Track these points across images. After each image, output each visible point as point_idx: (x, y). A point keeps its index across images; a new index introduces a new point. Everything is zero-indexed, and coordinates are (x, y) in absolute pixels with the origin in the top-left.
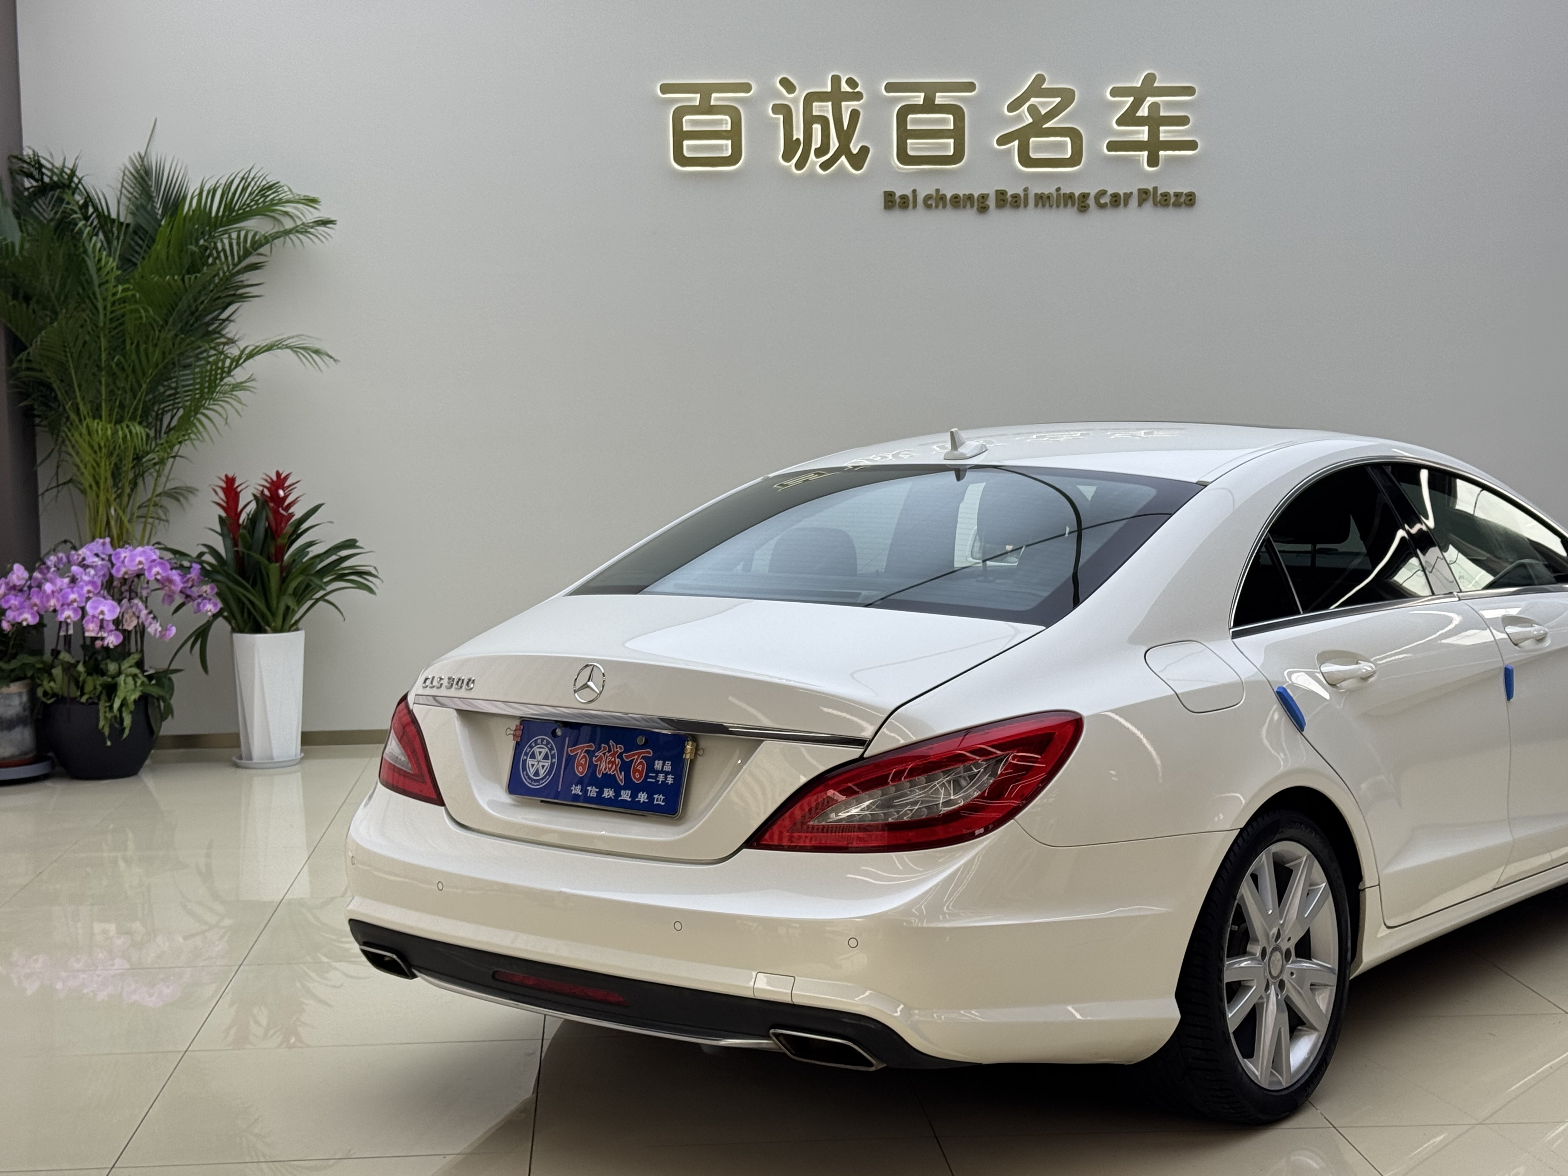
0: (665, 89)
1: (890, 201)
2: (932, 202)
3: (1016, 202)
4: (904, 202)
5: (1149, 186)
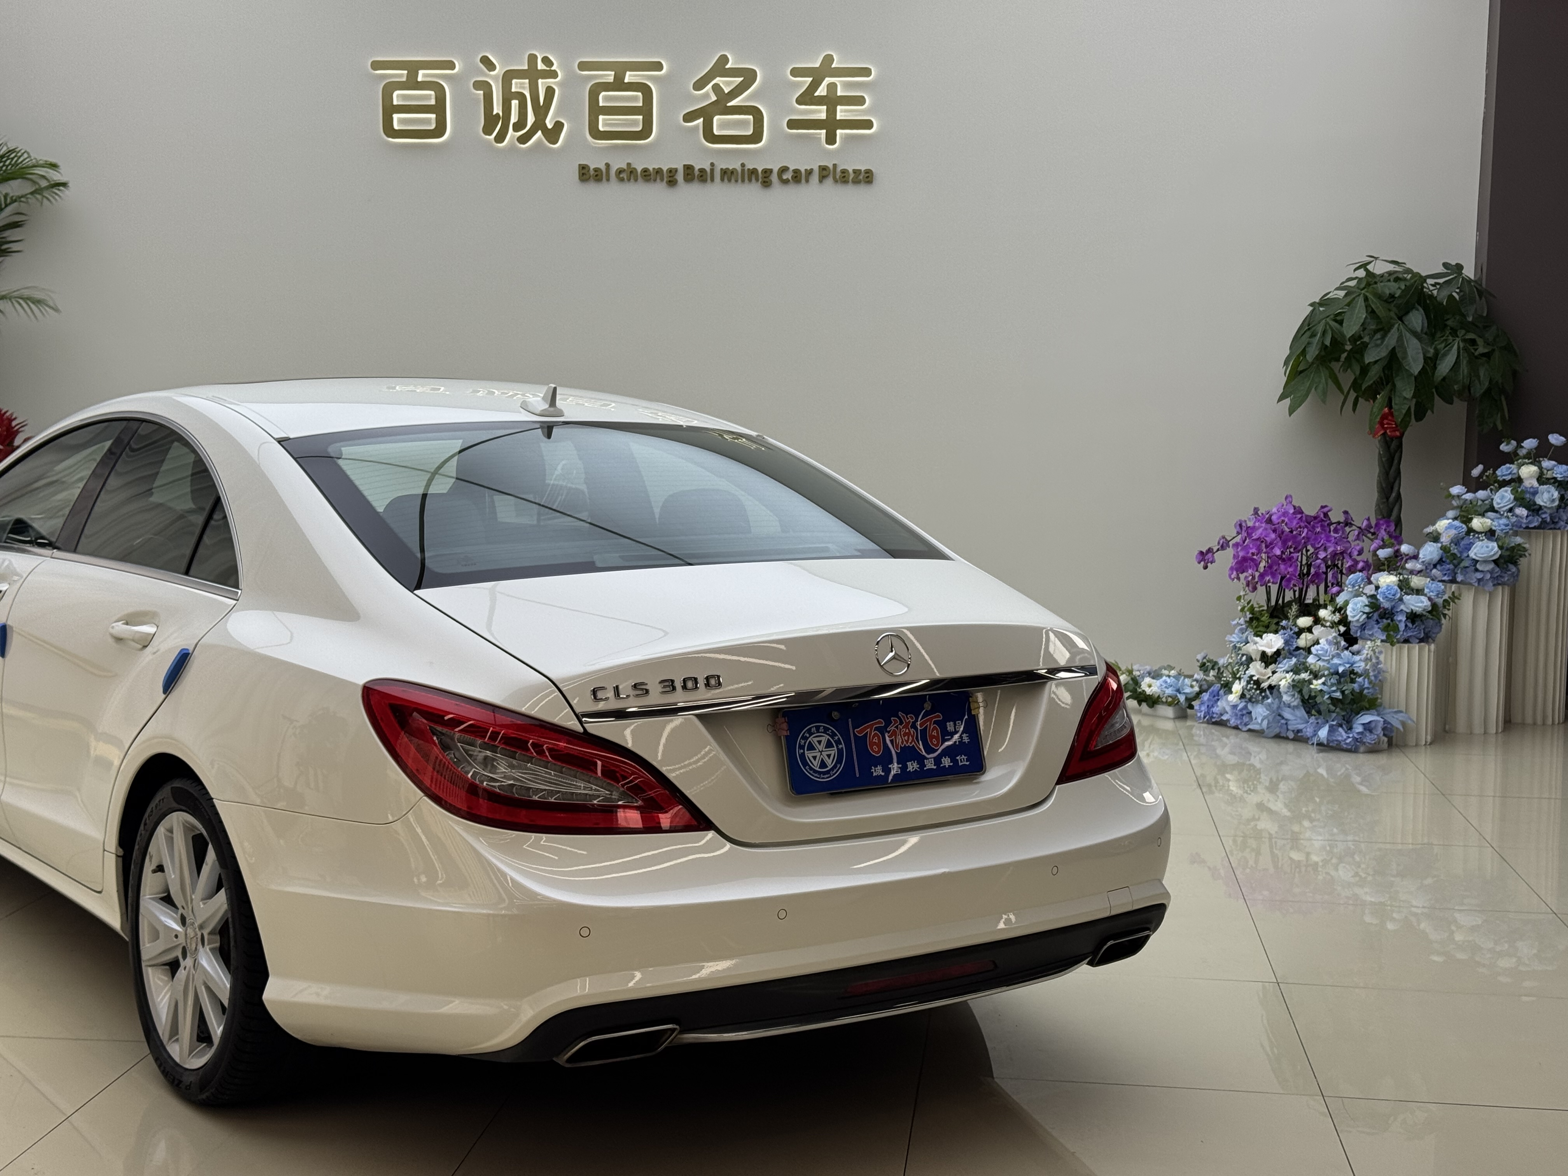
0: (376, 65)
1: (584, 173)
2: (624, 175)
3: (703, 176)
4: (598, 175)
5: (829, 164)
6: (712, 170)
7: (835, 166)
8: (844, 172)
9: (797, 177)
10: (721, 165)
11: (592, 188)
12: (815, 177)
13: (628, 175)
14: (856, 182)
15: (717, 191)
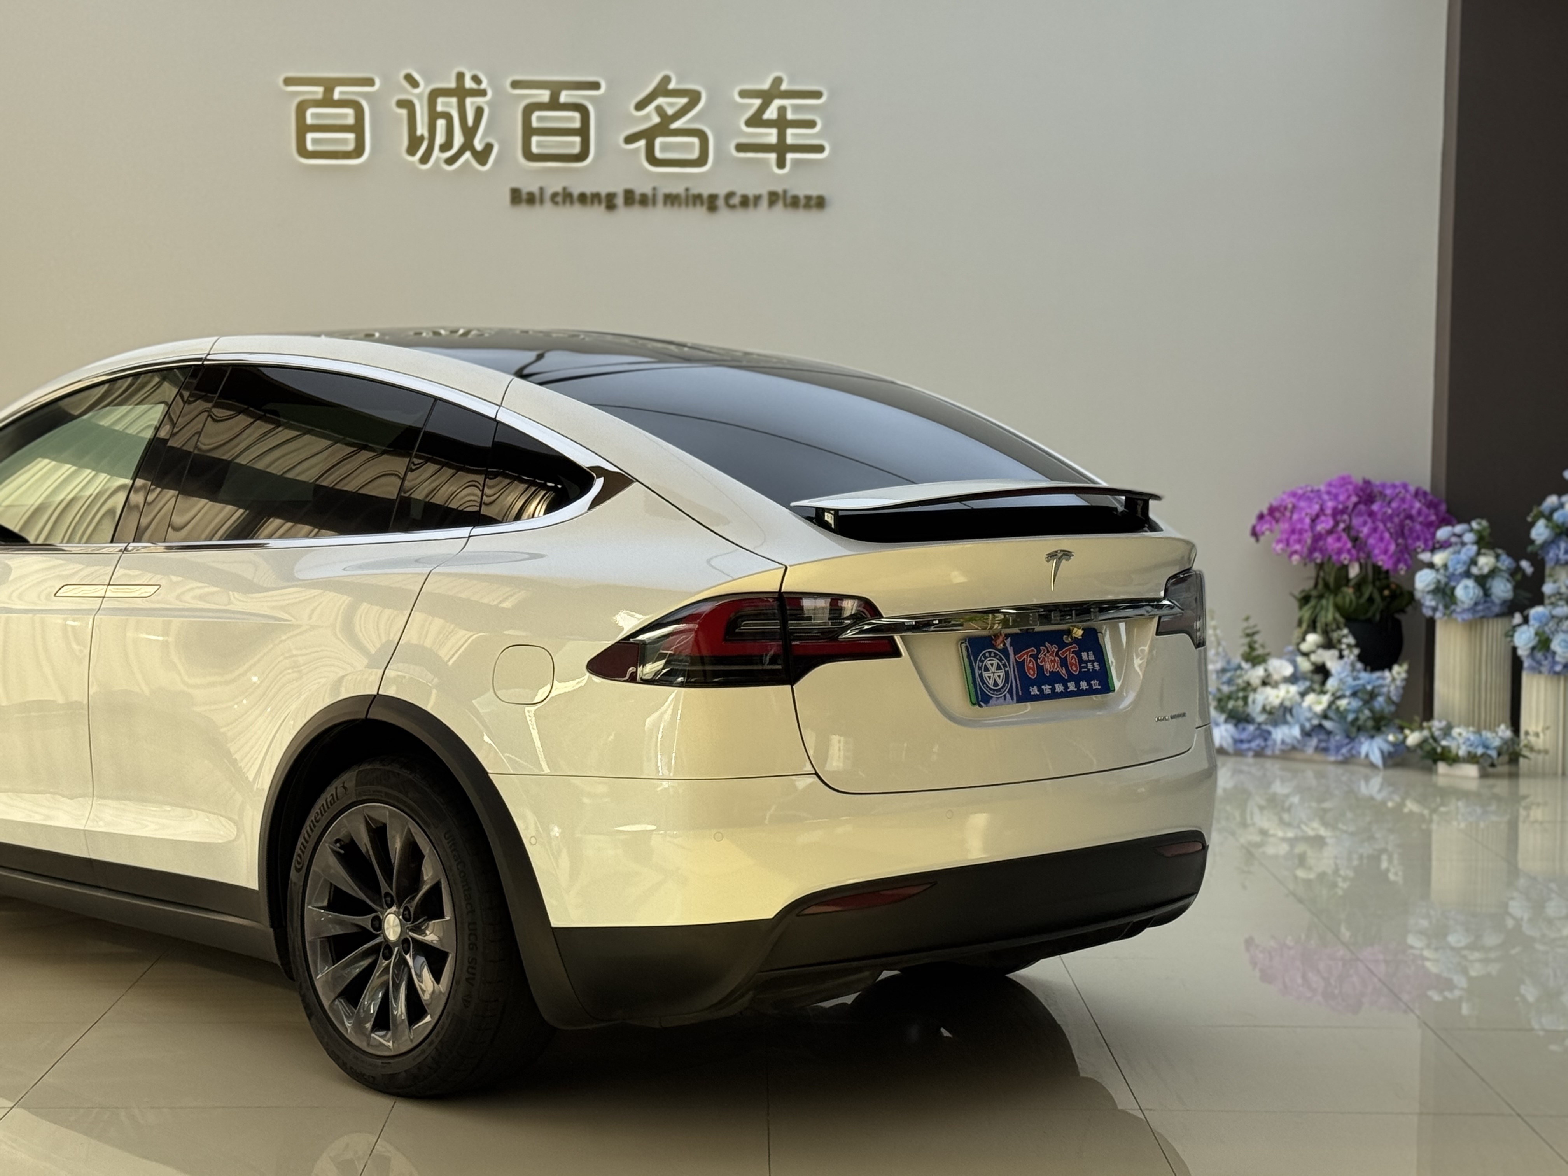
0: (288, 81)
1: (516, 196)
2: (559, 199)
3: (644, 201)
4: (531, 199)
5: (779, 189)
6: (654, 196)
7: (785, 192)
8: (796, 198)
9: (745, 202)
10: (664, 189)
11: (524, 211)
12: (764, 203)
13: (564, 198)
14: (808, 207)
15: (660, 214)
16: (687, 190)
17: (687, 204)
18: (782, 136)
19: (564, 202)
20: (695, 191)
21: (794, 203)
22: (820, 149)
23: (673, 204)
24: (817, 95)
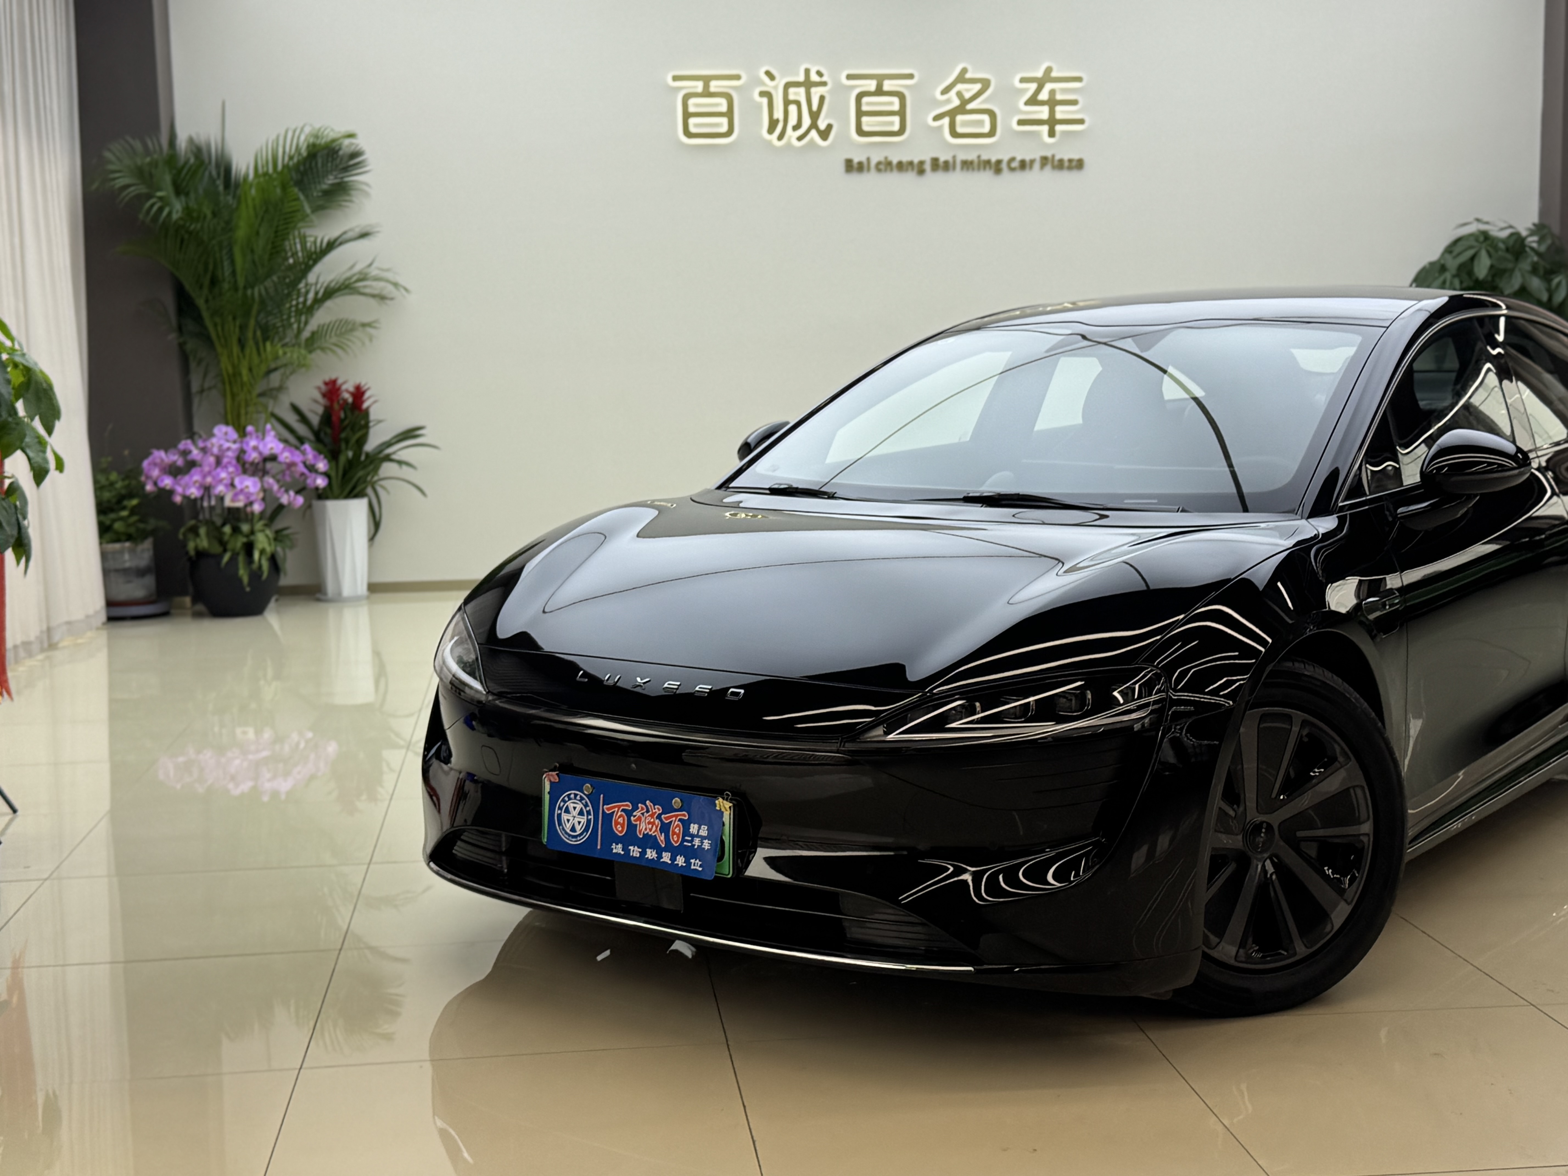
0: (676, 79)
1: (849, 166)
2: (882, 167)
3: (947, 167)
4: (861, 168)
5: (1049, 154)
6: (954, 162)
7: (1053, 156)
8: (1061, 161)
9: (1023, 165)
10: (962, 156)
11: (855, 178)
12: (1037, 165)
13: (886, 166)
14: (1070, 168)
15: (957, 177)
16: (979, 157)
17: (979, 169)
18: (1052, 112)
19: (886, 170)
20: (985, 157)
21: (1060, 165)
22: (1081, 122)
23: (968, 169)
24: (1079, 79)
